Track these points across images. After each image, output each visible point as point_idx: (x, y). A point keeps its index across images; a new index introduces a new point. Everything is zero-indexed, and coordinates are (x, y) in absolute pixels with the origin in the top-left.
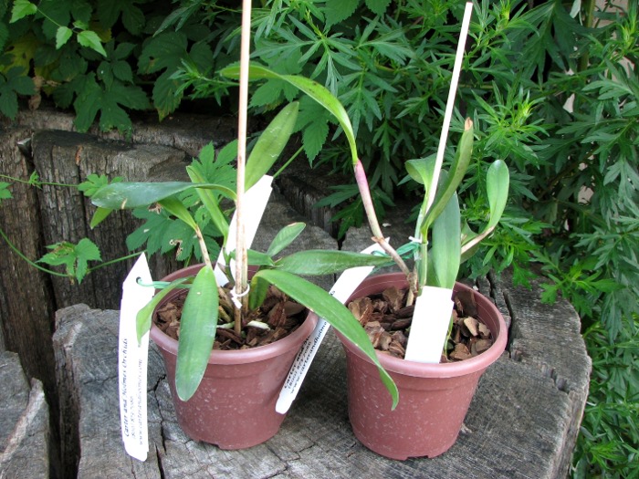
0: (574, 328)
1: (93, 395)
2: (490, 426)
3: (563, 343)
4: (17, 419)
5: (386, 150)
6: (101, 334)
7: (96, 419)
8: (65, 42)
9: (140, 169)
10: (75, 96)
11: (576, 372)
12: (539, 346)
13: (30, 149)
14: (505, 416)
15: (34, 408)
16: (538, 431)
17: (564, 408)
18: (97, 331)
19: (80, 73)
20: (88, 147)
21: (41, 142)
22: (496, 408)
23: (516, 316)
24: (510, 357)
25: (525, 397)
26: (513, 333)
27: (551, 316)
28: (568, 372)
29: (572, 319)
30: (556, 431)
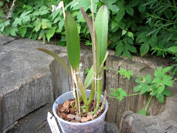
9: (137, 70)
10: (116, 46)
18: (137, 121)
19: (118, 40)
20: (122, 62)
21: (109, 59)
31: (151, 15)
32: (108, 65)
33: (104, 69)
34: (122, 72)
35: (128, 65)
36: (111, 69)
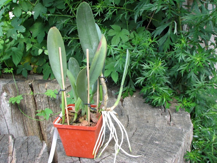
0: (188, 117)
1: (59, 142)
2: (164, 141)
3: (185, 121)
4: (40, 150)
5: (130, 76)
7: (61, 148)
8: (41, 53)
10: (43, 70)
11: (188, 127)
12: (178, 122)
13: (32, 85)
14: (168, 139)
15: (44, 147)
16: (177, 141)
17: (184, 136)
19: (44, 63)
20: (49, 83)
21: (35, 83)
22: (166, 137)
23: (172, 116)
24: (170, 125)
25: (174, 134)
26: (171, 120)
27: (182, 115)
28: (186, 128)
29: (187, 115)
30: (182, 141)
32: (35, 90)
33: (31, 94)
34: (48, 93)
35: (55, 85)
36: (39, 93)
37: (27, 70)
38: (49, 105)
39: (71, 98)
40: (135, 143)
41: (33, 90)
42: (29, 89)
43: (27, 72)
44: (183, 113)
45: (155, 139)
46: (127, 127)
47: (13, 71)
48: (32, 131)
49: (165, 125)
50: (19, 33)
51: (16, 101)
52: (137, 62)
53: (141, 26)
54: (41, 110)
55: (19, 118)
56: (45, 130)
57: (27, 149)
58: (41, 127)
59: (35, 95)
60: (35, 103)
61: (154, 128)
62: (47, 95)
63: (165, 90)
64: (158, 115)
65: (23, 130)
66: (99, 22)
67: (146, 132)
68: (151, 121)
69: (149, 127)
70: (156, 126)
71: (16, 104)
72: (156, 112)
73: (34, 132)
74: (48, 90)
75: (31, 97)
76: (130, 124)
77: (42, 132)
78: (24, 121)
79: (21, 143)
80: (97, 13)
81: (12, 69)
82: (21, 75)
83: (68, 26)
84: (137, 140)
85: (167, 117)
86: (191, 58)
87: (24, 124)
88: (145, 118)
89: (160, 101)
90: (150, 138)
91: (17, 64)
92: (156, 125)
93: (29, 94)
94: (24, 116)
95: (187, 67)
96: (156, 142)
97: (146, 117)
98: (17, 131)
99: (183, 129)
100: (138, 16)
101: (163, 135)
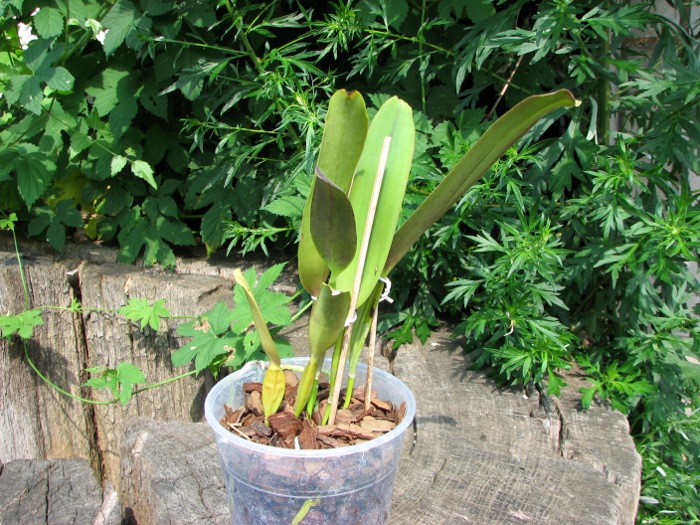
0: (623, 429)
1: (165, 492)
2: (547, 512)
3: (613, 443)
4: (94, 515)
5: (425, 271)
6: (167, 441)
7: (171, 512)
8: (120, 170)
9: (190, 297)
10: (119, 229)
11: (627, 466)
12: (590, 445)
13: (78, 280)
14: (560, 504)
15: (109, 505)
16: (593, 516)
17: (617, 497)
18: (164, 439)
19: (126, 207)
20: (138, 278)
21: (91, 272)
22: (551, 498)
23: (566, 421)
24: (562, 455)
25: (579, 488)
26: (564, 436)
27: (600, 420)
28: (619, 467)
29: (620, 422)
30: (610, 516)
31: (199, 123)
32: (89, 295)
33: (72, 309)
34: (133, 309)
35: (157, 285)
36: (99, 308)
37: (66, 227)
38: (133, 352)
39: (211, 332)
40: (441, 513)
41: (78, 296)
42: (68, 292)
43: (63, 232)
44: (603, 414)
45: (515, 501)
46: (412, 450)
47: (14, 222)
48: (64, 437)
49: (545, 453)
50: (49, 96)
51: (18, 330)
52: (456, 224)
53: (473, 105)
54: (102, 369)
55: (24, 390)
56: (110, 436)
57: (44, 507)
58: (99, 428)
59: (85, 315)
60: (84, 342)
61: (508, 459)
62: (129, 317)
63: (548, 329)
64: (517, 415)
65: (35, 433)
66: (329, 82)
67: (479, 473)
68: (495, 434)
69: (491, 459)
70: (515, 456)
71: (16, 338)
72: (512, 404)
73: (71, 443)
74: (134, 300)
75: (70, 320)
76: (422, 441)
77: (99, 443)
78: (41, 400)
79: (23, 483)
80: (327, 49)
81: (13, 217)
82: (41, 241)
83: (220, 86)
84: (449, 501)
85: (552, 426)
86: (645, 225)
87: (38, 412)
88: (474, 424)
89: (527, 366)
90: (494, 498)
91: (33, 201)
92: (512, 450)
93: (65, 308)
94: (42, 382)
95: (629, 254)
96: (516, 515)
97: (479, 419)
98: (13, 435)
99: (610, 472)
100: (467, 70)
101: (542, 490)
